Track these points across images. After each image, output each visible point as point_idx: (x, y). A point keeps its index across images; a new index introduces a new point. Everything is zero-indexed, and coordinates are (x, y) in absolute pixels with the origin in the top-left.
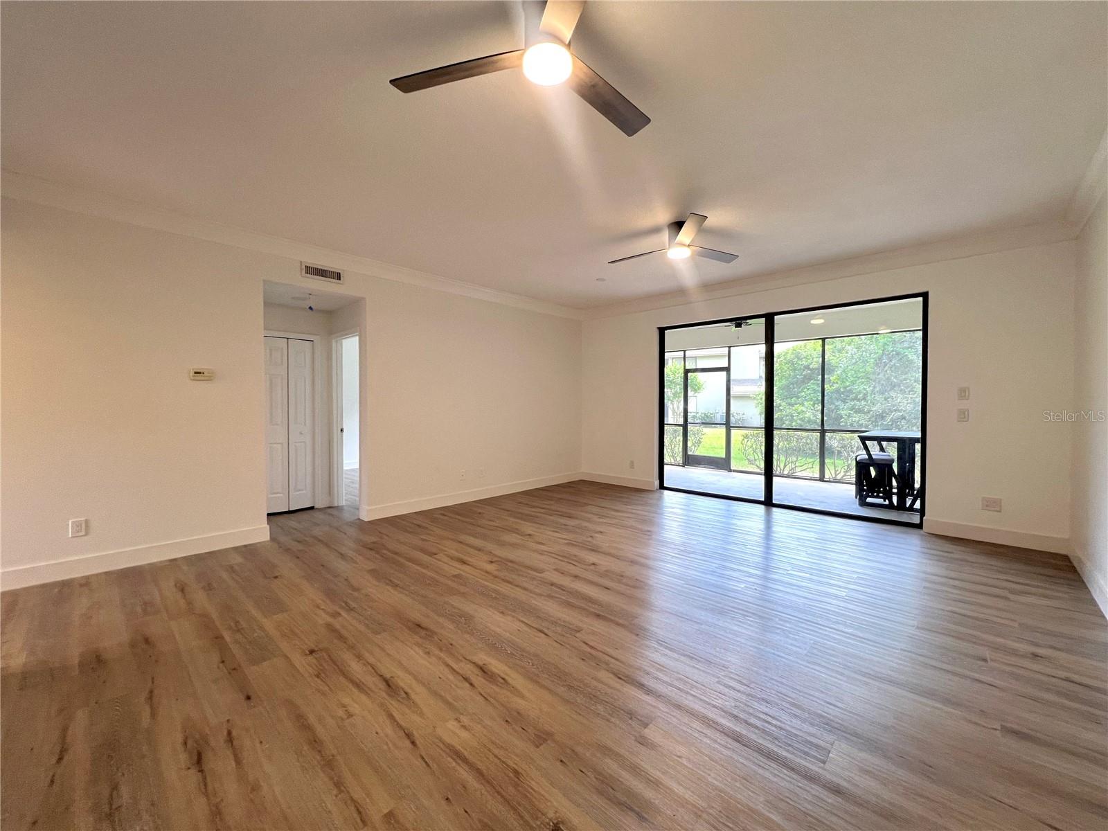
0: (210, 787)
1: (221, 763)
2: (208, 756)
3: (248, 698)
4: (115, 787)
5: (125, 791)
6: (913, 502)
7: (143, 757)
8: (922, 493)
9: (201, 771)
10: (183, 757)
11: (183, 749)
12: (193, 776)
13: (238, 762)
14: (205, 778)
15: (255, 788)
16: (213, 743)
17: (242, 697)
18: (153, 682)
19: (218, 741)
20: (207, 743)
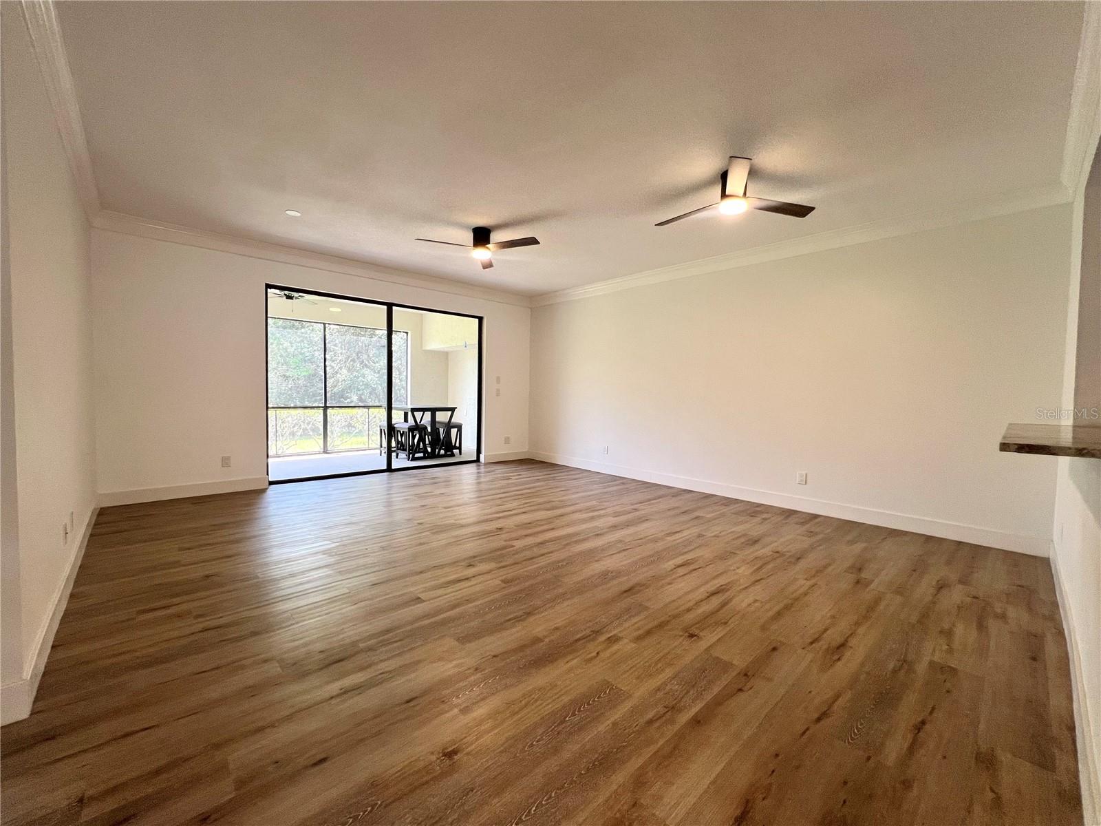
0: (850, 633)
1: (833, 636)
2: (835, 644)
3: (774, 649)
4: (895, 671)
5: (891, 666)
6: (439, 451)
7: (868, 673)
8: (460, 448)
9: (846, 641)
10: (848, 654)
11: (844, 657)
12: (853, 642)
13: (826, 630)
14: (848, 637)
15: (833, 617)
16: (825, 647)
17: (775, 653)
18: (808, 729)
19: (823, 644)
20: (827, 650)
